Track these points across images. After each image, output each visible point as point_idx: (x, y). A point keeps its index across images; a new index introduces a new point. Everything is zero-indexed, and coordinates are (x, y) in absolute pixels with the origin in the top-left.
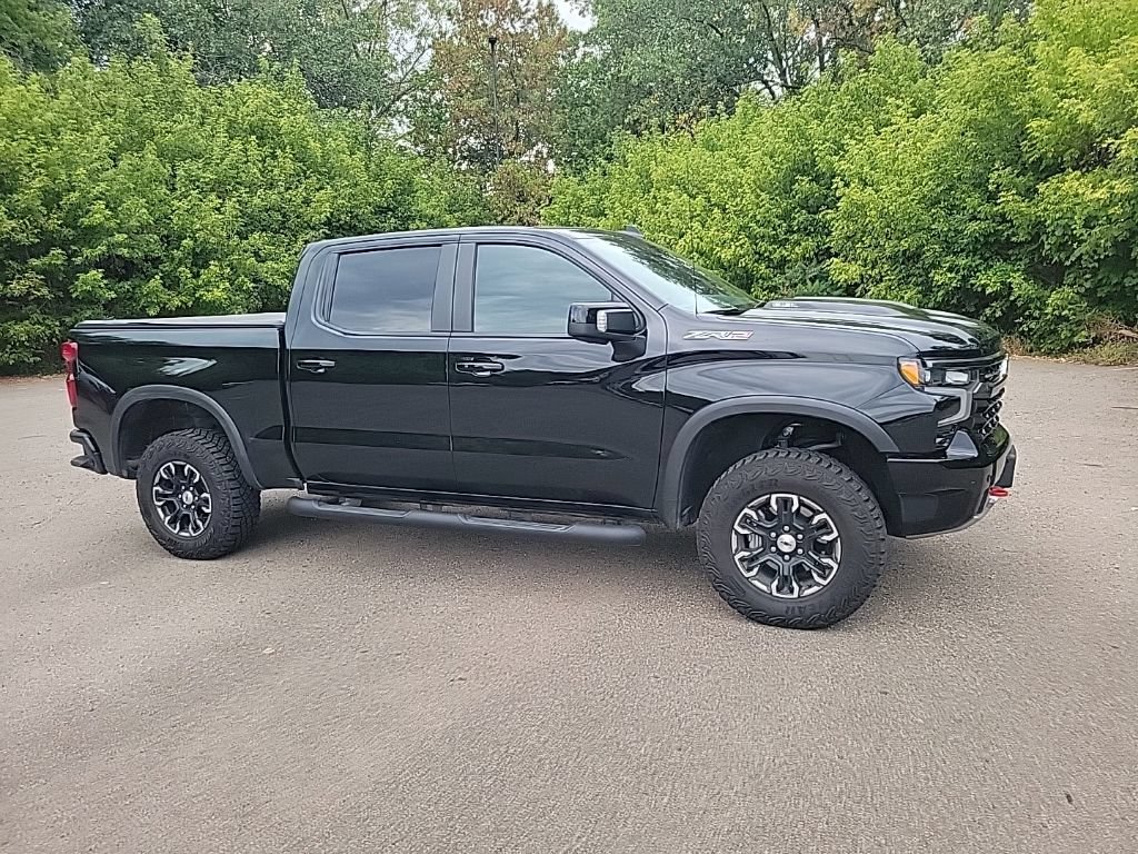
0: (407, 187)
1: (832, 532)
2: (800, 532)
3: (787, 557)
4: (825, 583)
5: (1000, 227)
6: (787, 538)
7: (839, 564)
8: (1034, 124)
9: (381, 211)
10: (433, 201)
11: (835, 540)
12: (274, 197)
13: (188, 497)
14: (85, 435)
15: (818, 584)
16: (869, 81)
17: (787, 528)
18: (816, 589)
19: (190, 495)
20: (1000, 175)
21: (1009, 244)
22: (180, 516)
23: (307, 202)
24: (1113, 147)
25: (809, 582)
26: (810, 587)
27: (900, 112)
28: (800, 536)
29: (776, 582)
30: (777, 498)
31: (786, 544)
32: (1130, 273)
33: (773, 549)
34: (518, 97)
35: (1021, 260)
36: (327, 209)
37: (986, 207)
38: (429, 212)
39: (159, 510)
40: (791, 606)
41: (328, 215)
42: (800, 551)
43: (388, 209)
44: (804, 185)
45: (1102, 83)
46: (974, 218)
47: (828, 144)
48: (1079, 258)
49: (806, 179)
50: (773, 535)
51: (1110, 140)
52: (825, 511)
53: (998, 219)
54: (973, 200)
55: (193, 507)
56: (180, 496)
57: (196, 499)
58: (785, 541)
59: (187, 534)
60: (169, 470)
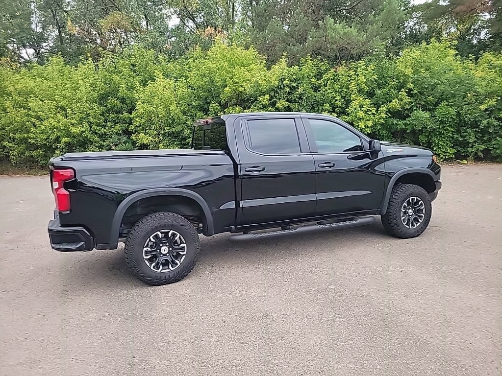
1: (423, 206)
3: (410, 216)
4: (422, 221)
7: (424, 215)
13: (164, 249)
14: (80, 228)
15: (420, 222)
17: (410, 207)
22: (160, 261)
26: (418, 223)
28: (413, 209)
29: (411, 224)
30: (412, 199)
39: (146, 262)
40: (415, 230)
42: (414, 214)
44: (112, 102)
49: (114, 99)
52: (422, 200)
55: (168, 254)
56: (158, 251)
57: (171, 249)
58: (410, 212)
59: (168, 270)
60: (157, 236)
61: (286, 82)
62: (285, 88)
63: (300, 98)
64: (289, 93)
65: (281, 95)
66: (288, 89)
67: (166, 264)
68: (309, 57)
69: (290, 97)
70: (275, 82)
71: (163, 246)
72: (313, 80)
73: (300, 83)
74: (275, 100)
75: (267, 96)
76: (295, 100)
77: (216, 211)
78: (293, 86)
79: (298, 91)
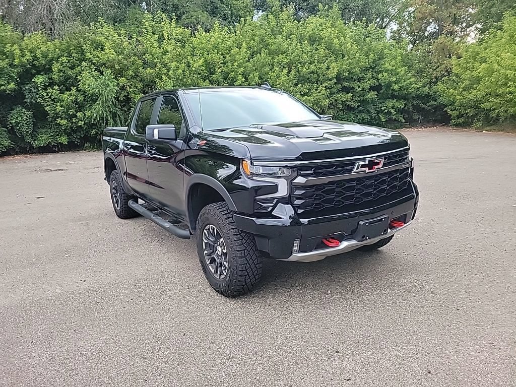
1: (225, 249)
3: (220, 257)
4: (225, 274)
6: (219, 248)
10: (393, 62)
11: (226, 253)
12: (312, 67)
18: (223, 276)
23: (328, 68)
25: (222, 272)
30: (211, 227)
31: (219, 251)
33: (216, 252)
36: (336, 70)
38: (390, 68)
40: (218, 282)
41: (336, 73)
50: (216, 245)
52: (222, 237)
59: (118, 208)
67: (118, 203)
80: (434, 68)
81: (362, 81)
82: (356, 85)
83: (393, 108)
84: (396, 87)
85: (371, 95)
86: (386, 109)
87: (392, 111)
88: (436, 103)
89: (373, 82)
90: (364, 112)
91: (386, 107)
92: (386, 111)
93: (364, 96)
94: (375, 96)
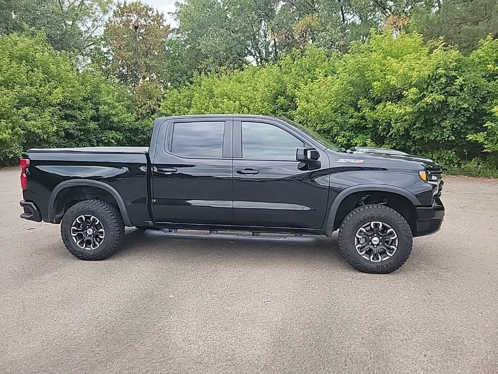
0: (97, 90)
1: (395, 236)
2: (381, 236)
3: (375, 246)
4: (391, 255)
5: (361, 121)
6: (375, 239)
7: (397, 248)
8: (375, 83)
9: (85, 100)
10: (111, 96)
11: (396, 239)
13: (90, 231)
14: (31, 203)
15: (388, 256)
16: (306, 62)
17: (376, 235)
18: (387, 258)
19: (91, 230)
20: (362, 102)
21: (365, 128)
22: (85, 240)
23: (50, 93)
24: (406, 94)
25: (385, 255)
26: (385, 257)
27: (321, 74)
28: (381, 238)
29: (372, 256)
30: (374, 224)
31: (376, 241)
32: (409, 140)
33: (370, 243)
34: (147, 54)
35: (368, 134)
36: (60, 97)
37: (356, 114)
38: (109, 101)
39: (74, 238)
40: (378, 265)
41: (61, 100)
42: (381, 243)
43: (88, 99)
44: (281, 100)
45: (401, 71)
46: (352, 117)
47: (291, 84)
48: (392, 134)
49: (283, 98)
50: (370, 238)
51: (405, 92)
52: (392, 228)
53: (360, 118)
54: (351, 110)
55: (92, 236)
56: (85, 231)
57: (95, 232)
58: (375, 240)
59: (90, 249)
60: (81, 218)
61: (441, 71)
62: (442, 79)
63: (461, 90)
64: (447, 84)
65: (434, 88)
66: (443, 80)
67: (88, 243)
68: (490, 36)
69: (448, 89)
70: (426, 72)
71: (89, 228)
72: (491, 66)
73: (464, 71)
74: (425, 93)
75: (414, 90)
76: (454, 92)
77: (130, 205)
78: (453, 76)
79: (456, 82)
80: (140, 106)
81: (83, 111)
82: (77, 113)
83: (112, 138)
84: (116, 120)
85: (92, 125)
86: (106, 140)
87: (113, 141)
88: (145, 137)
89: (92, 112)
90: (85, 141)
91: (106, 137)
92: (106, 141)
93: (85, 125)
94: (97, 126)
